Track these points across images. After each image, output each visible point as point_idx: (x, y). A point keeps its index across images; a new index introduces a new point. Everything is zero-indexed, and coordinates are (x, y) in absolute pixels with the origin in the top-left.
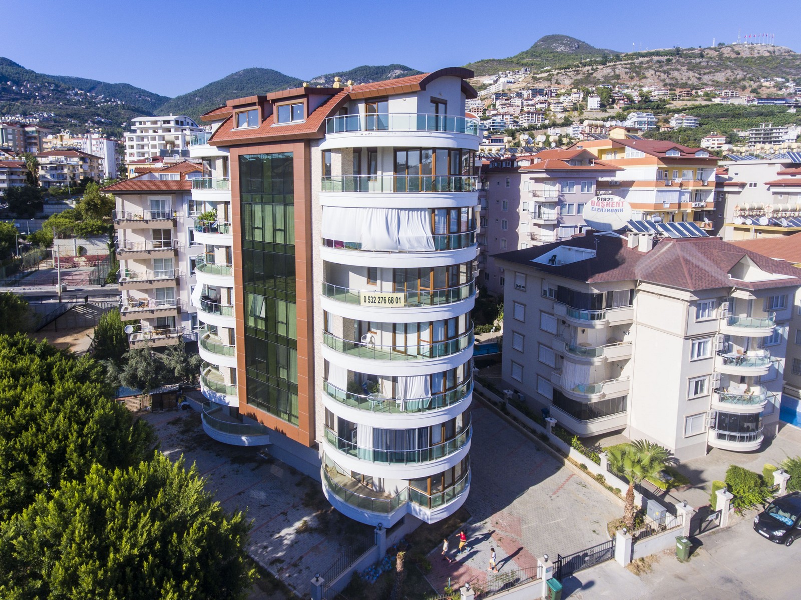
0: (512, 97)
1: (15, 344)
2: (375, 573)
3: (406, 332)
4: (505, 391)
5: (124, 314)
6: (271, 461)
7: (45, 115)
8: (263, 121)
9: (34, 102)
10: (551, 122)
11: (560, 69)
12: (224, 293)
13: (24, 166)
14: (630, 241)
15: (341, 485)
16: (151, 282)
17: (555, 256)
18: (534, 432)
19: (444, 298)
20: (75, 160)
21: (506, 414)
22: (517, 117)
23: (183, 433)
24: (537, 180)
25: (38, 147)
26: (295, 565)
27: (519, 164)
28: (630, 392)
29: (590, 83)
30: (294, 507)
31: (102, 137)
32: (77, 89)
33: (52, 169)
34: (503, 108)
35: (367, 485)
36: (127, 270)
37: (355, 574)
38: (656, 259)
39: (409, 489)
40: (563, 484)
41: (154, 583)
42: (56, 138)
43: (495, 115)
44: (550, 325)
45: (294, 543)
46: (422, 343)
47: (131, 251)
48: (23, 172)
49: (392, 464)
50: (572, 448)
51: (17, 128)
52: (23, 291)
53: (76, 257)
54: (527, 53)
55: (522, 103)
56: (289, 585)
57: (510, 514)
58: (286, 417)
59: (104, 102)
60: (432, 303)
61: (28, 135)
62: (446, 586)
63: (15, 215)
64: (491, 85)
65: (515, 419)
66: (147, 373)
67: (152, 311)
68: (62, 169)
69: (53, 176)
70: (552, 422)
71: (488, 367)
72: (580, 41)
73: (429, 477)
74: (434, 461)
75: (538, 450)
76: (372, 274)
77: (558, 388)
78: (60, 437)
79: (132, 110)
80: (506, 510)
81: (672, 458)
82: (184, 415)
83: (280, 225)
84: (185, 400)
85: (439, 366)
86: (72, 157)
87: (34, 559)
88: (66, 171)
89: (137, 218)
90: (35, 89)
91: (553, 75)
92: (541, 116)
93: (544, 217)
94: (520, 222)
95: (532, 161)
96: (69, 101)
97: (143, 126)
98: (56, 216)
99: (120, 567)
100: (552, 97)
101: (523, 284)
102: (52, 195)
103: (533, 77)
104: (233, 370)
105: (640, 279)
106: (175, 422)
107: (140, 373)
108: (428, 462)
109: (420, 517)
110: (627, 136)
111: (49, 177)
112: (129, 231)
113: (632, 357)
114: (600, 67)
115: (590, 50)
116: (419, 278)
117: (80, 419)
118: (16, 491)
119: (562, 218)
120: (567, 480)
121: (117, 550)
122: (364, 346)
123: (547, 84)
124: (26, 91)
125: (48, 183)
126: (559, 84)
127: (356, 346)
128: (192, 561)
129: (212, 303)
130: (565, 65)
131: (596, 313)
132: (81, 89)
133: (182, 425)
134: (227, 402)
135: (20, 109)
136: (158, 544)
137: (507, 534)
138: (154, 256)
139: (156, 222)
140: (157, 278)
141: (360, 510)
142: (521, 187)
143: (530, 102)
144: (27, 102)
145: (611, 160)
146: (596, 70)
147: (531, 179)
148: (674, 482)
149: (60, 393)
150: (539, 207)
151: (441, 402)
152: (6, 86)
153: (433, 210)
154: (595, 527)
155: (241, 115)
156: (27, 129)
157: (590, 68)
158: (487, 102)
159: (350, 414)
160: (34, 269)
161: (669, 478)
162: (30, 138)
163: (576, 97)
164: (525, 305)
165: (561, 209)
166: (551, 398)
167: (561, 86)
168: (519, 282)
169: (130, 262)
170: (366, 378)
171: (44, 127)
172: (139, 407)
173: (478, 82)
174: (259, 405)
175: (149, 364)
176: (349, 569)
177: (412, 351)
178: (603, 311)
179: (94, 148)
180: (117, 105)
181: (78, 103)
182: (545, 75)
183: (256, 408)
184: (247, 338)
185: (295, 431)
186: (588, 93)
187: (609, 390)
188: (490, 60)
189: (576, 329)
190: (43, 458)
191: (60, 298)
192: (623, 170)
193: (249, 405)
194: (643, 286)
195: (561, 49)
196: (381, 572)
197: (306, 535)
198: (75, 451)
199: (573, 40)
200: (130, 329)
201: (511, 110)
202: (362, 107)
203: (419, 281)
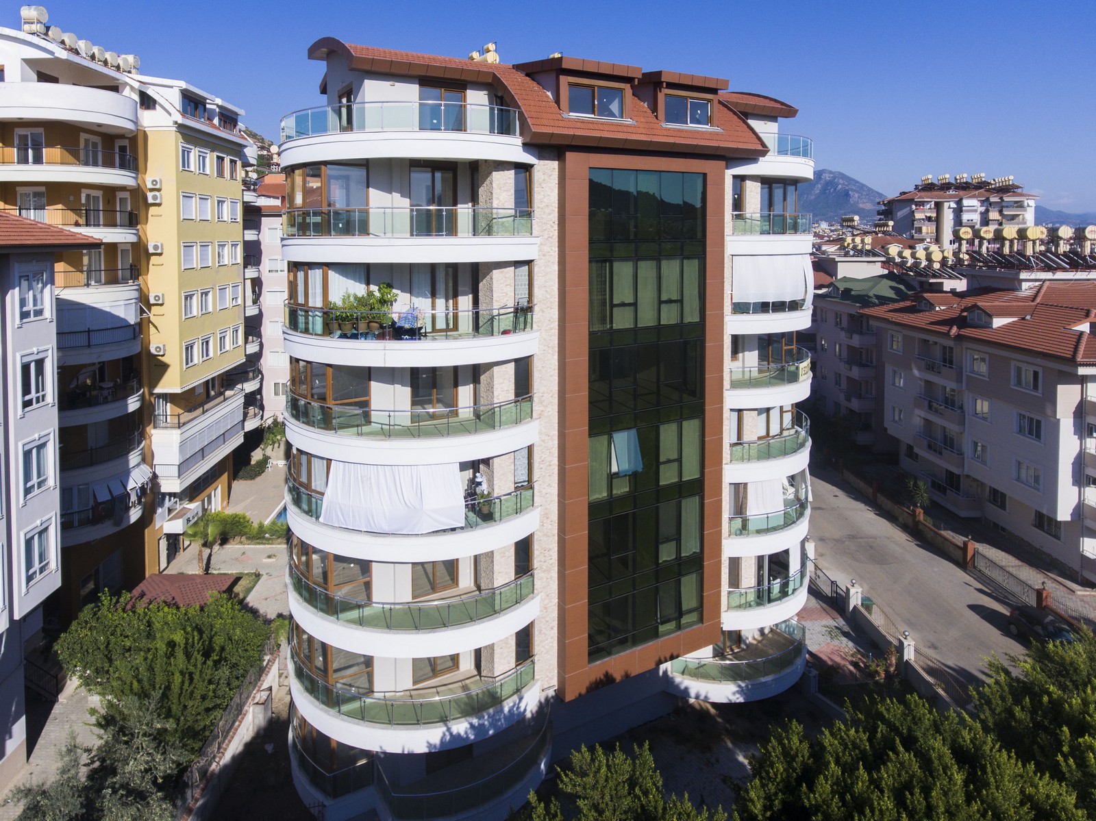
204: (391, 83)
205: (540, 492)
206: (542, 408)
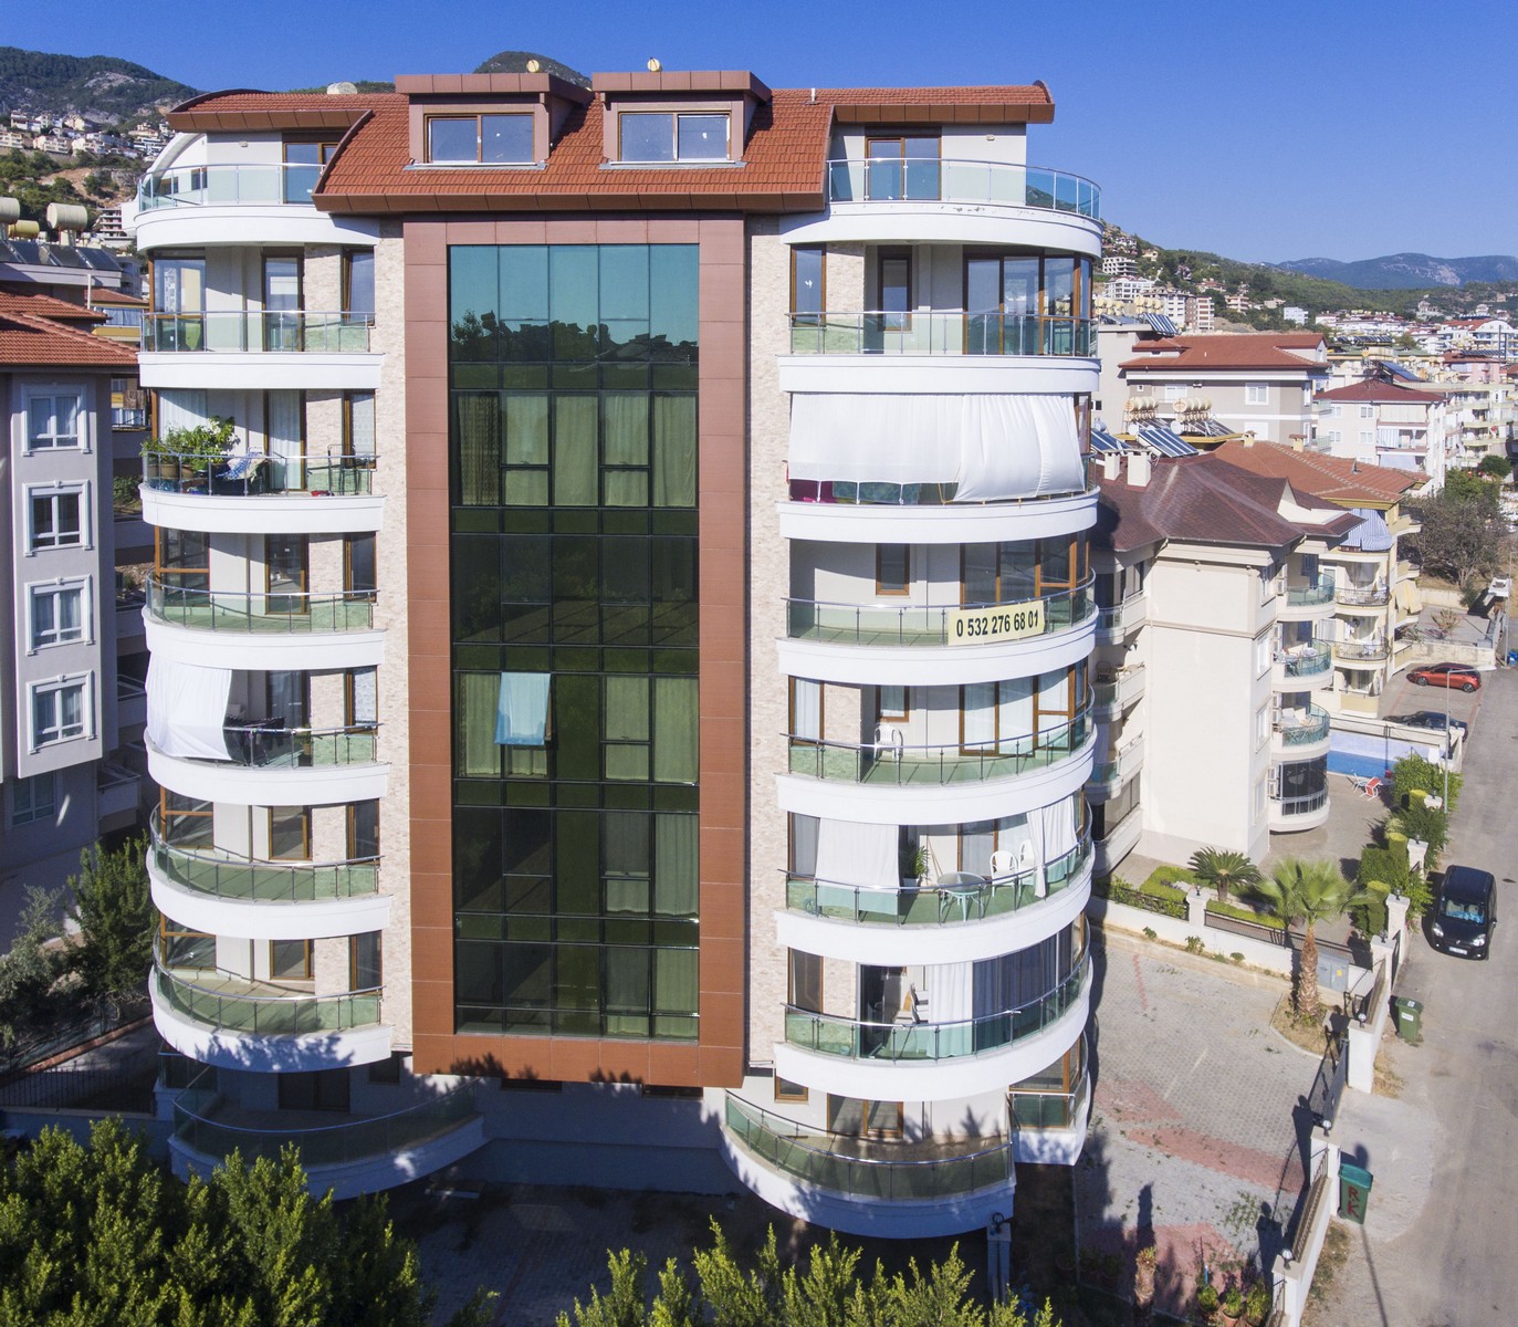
8: (552, 150)
12: (326, 689)
14: (1109, 467)
28: (1146, 763)
38: (1169, 497)
40: (1140, 982)
49: (1016, 1041)
58: (640, 1024)
83: (626, 454)
105: (1168, 536)
113: (1147, 692)
116: (1039, 561)
120: (1138, 972)
134: (342, 1054)
183: (497, 1034)
187: (1127, 768)
193: (461, 1033)
203: (1037, 569)
204: (243, 143)
205: (388, 742)
206: (390, 616)
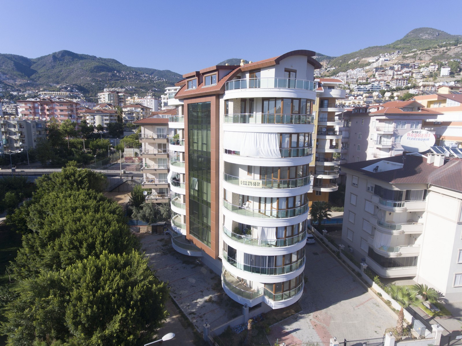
0: (386, 70)
1: (89, 194)
2: (241, 329)
3: (265, 202)
4: (340, 245)
5: (143, 185)
6: (202, 265)
7: (131, 87)
8: (199, 85)
9: (126, 81)
10: (413, 85)
11: (423, 50)
12: (181, 176)
13: (116, 112)
14: (429, 159)
15: (230, 281)
16: (156, 170)
17: (378, 167)
18: (353, 270)
19: (286, 185)
20: (139, 110)
21: (339, 258)
22: (389, 83)
23: (163, 246)
24: (381, 121)
25: (124, 103)
26: (201, 317)
27: (371, 111)
28: (420, 254)
29: (444, 58)
30: (207, 289)
31: (152, 98)
32: (145, 74)
33: (129, 114)
34: (379, 77)
35: (244, 283)
36: (146, 164)
37: (229, 327)
38: (445, 171)
39: (264, 289)
40: (364, 303)
41: (116, 307)
42: (132, 98)
43: (374, 82)
44: (370, 209)
45: (203, 307)
46: (273, 209)
47: (148, 154)
48: (116, 116)
49: (253, 273)
50: (374, 283)
51: (115, 94)
52: (107, 172)
53: (134, 157)
54: (401, 41)
55: (393, 73)
56: (196, 326)
57: (326, 313)
58: (206, 242)
59: (157, 80)
60: (279, 187)
61: (120, 97)
62: (276, 343)
63: (111, 136)
64: (373, 62)
65: (344, 262)
66: (150, 214)
67: (156, 185)
68: (133, 114)
69: (129, 117)
70: (364, 266)
71: (336, 231)
72: (440, 31)
73: (274, 284)
74: (277, 275)
75: (354, 281)
76: (250, 169)
77: (371, 247)
78: (94, 237)
79: (170, 84)
80: (324, 311)
81: (443, 299)
82: (166, 237)
83: (205, 142)
84: (168, 230)
85: (282, 223)
86: (138, 108)
87: (70, 287)
88: (134, 115)
89: (151, 138)
90: (126, 74)
91: (417, 54)
92: (406, 81)
93: (382, 143)
94: (368, 146)
95: (378, 108)
96: (141, 80)
97: (170, 92)
98: (127, 137)
99: (102, 297)
100: (415, 68)
101: (356, 183)
102: (128, 127)
103: (403, 57)
104: (185, 216)
105: (430, 183)
106: (161, 240)
107: (147, 215)
108: (273, 275)
109: (269, 305)
110: (450, 92)
111: (127, 118)
112: (147, 144)
113: (423, 233)
114: (453, 47)
115: (447, 36)
116: (273, 173)
117: (104, 230)
118: (72, 258)
119: (395, 145)
120: (368, 301)
121: (103, 289)
122: (244, 209)
123: (412, 60)
124: (122, 76)
125: (127, 121)
126: (421, 60)
127: (240, 208)
128: (136, 301)
129: (176, 182)
130: (427, 47)
131: (397, 203)
132: (147, 74)
133: (164, 242)
134: (181, 232)
135: (120, 85)
136: (121, 290)
137: (321, 323)
138: (158, 157)
139: (158, 140)
140: (160, 168)
141: (237, 295)
142: (370, 125)
143: (399, 73)
144: (123, 81)
145: (436, 108)
146: (450, 49)
147: (377, 120)
148: (440, 312)
149: (98, 217)
150: (381, 137)
151: (283, 243)
152: (114, 73)
153: (281, 134)
154: (378, 329)
155: (190, 82)
156: (120, 94)
157: (445, 48)
158: (369, 74)
159: (234, 244)
160: (115, 163)
161: (437, 310)
162: (121, 99)
163: (432, 68)
164: (357, 196)
165: (395, 139)
166: (367, 252)
167: (422, 61)
168: (354, 182)
169: (147, 159)
170: (246, 226)
171: (126, 93)
172: (146, 231)
173: (365, 61)
174: (195, 235)
175: (151, 210)
176: (226, 324)
177: (268, 213)
178: (402, 202)
179: (148, 104)
180: (163, 82)
181: (146, 81)
182: (412, 54)
183: (193, 236)
184: (190, 201)
185: (209, 250)
186: (441, 65)
187: (405, 252)
188: (375, 47)
189: (385, 212)
190: (85, 245)
191: (121, 177)
192: (443, 114)
193: (190, 235)
194: (432, 188)
195: (425, 37)
196: (244, 329)
197: (210, 304)
198: (100, 244)
199: (434, 30)
200: (146, 193)
201: (385, 78)
202: (248, 75)
203: (272, 174)
